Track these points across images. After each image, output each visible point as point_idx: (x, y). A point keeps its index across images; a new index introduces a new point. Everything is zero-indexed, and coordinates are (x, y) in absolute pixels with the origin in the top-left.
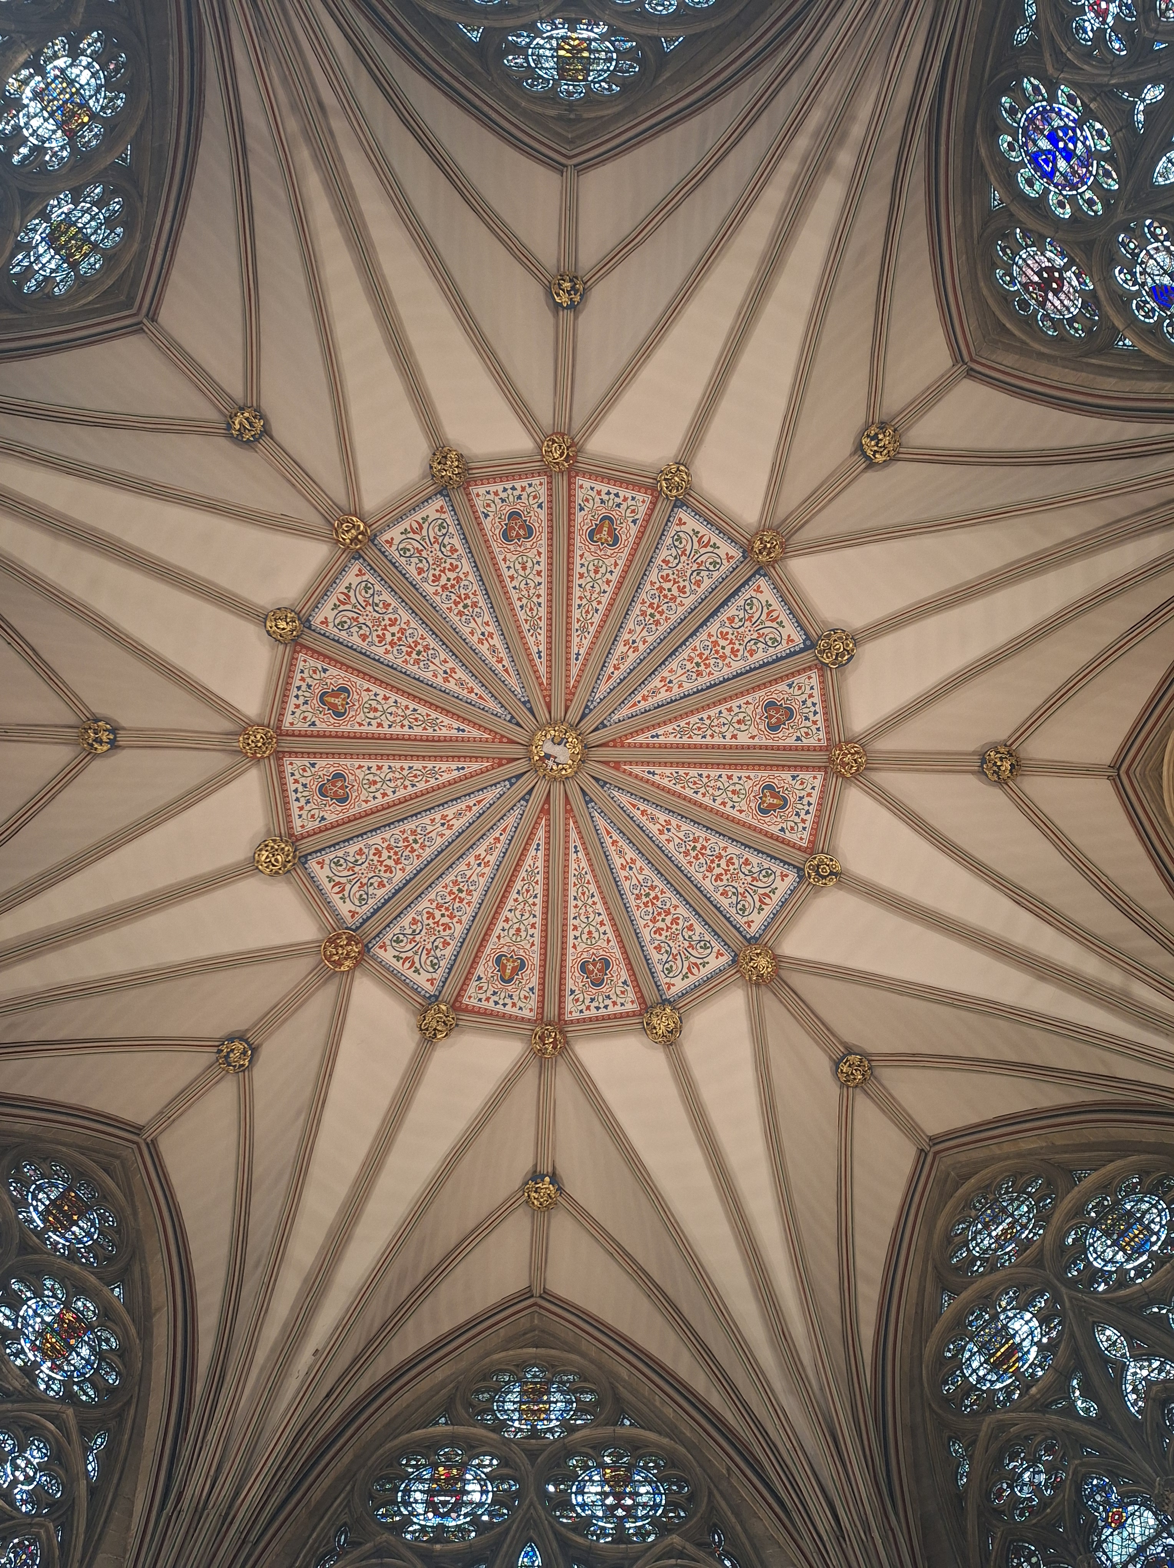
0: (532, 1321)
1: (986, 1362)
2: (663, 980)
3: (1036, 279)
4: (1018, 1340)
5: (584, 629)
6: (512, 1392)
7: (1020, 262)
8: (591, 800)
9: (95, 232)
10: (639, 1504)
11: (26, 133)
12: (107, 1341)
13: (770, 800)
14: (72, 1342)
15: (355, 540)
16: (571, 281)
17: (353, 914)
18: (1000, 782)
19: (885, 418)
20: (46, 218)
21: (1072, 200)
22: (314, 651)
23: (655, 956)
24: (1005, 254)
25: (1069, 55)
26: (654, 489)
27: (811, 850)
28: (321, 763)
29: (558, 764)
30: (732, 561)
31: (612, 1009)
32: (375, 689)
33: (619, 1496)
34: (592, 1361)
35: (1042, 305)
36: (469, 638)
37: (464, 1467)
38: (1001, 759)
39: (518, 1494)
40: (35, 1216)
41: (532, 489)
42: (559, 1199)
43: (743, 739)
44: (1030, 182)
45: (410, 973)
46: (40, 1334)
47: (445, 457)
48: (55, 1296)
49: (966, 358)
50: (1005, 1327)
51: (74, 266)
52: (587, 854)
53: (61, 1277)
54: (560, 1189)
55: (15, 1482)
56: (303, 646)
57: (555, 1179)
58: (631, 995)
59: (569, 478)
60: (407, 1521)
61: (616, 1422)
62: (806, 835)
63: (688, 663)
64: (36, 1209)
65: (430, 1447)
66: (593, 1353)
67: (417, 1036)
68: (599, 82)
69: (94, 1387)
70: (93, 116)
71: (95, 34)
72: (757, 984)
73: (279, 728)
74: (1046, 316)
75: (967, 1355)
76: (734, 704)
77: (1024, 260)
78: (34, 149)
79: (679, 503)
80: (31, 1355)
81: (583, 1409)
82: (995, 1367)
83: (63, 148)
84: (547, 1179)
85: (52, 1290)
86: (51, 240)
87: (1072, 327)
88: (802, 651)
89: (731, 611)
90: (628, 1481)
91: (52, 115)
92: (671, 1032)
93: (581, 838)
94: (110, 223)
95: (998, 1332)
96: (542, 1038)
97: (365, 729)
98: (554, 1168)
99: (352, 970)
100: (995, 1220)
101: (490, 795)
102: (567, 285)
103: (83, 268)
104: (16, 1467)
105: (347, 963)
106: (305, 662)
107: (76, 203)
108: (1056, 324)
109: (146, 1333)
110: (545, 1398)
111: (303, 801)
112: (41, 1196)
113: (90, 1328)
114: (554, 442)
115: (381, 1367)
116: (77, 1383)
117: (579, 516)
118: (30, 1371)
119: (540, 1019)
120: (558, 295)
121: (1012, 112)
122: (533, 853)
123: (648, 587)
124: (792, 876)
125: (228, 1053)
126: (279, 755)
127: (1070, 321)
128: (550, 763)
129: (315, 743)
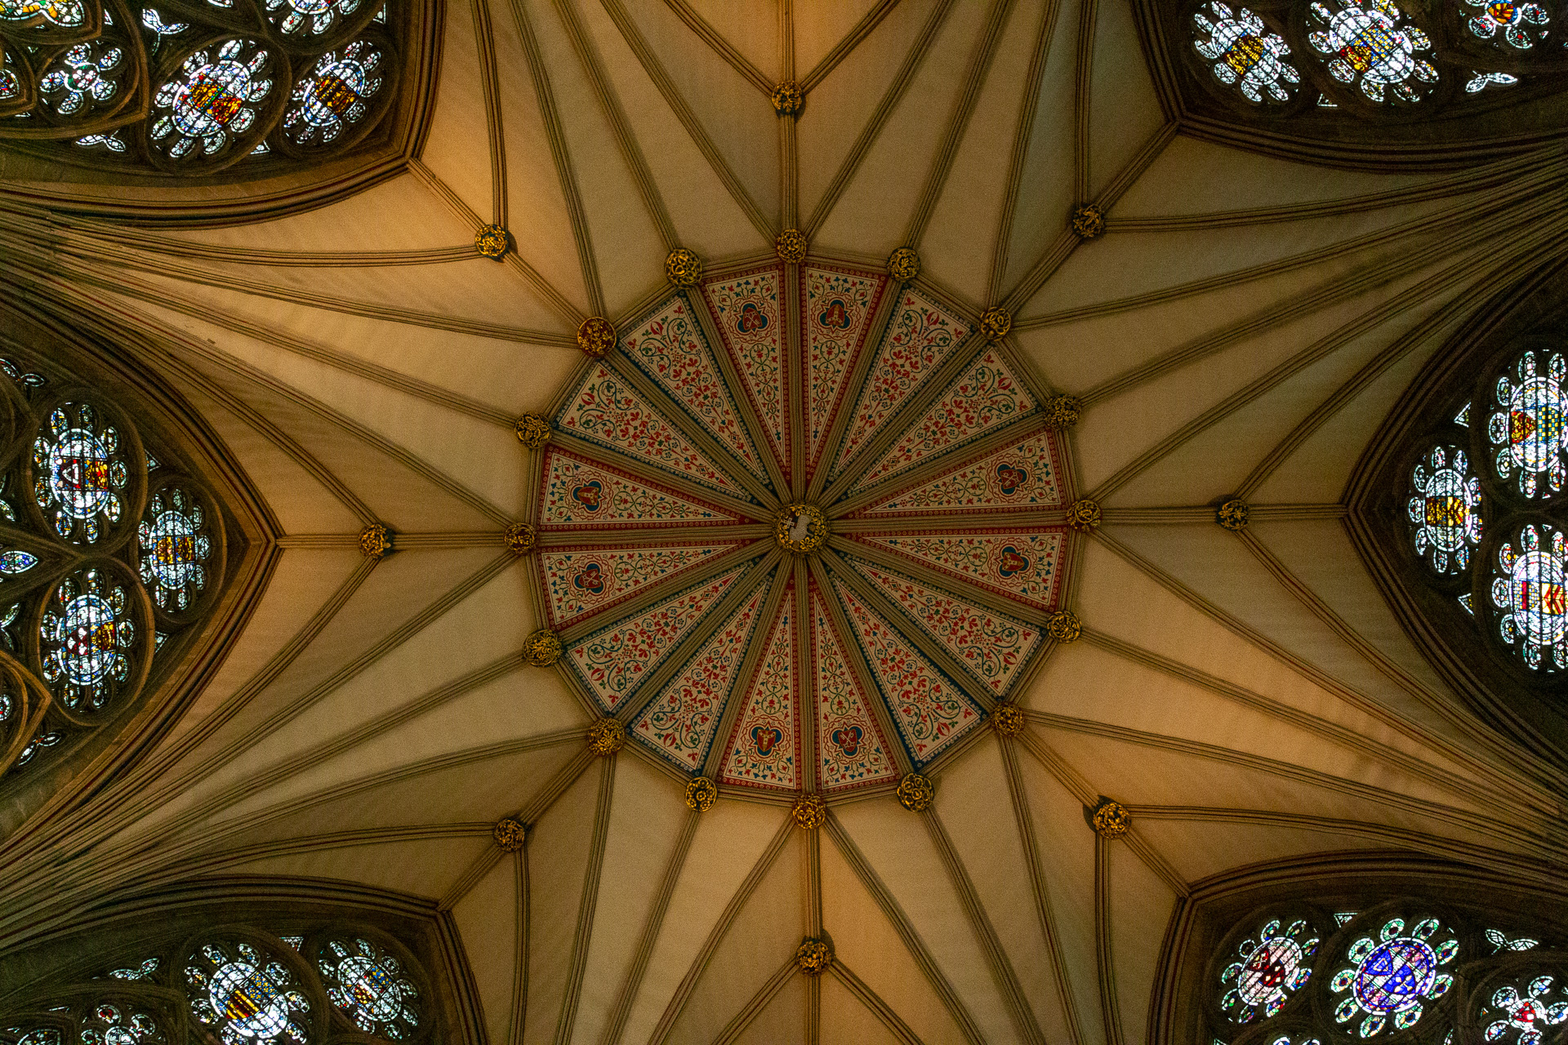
0: (255, 540)
1: (236, 986)
2: (585, 646)
3: (1273, 959)
4: (259, 1016)
5: (920, 547)
6: (183, 527)
7: (1288, 944)
8: (755, 564)
9: (1255, 77)
10: (80, 660)
11: (1341, 14)
12: (213, 143)
13: (766, 738)
14: (210, 111)
15: (988, 327)
16: (1243, 518)
17: (632, 344)
18: (796, 960)
19: (1135, 823)
20: (1264, 34)
21: (1348, 993)
22: (881, 293)
23: (608, 636)
24: (1295, 928)
25: (1480, 985)
26: (1055, 607)
27: (719, 781)
28: (775, 305)
29: (788, 530)
30: (992, 687)
31: (554, 597)
32: (850, 351)
33: (87, 641)
34: (219, 600)
35: (1249, 967)
36: (905, 438)
37: (109, 488)
38: (819, 958)
39: (85, 543)
40: (329, 68)
41: (1048, 491)
42: (370, 559)
43: (824, 708)
44: (1362, 950)
45: (578, 401)
46: (215, 82)
47: (1072, 409)
48: (253, 92)
49: (1195, 896)
50: (271, 1002)
51: (1223, 59)
52: (703, 563)
53: (272, 98)
54: (379, 559)
55: (70, 70)
56: (885, 282)
57: (390, 552)
58: (569, 615)
59: (1062, 527)
60: (53, 440)
61: (160, 627)
62: (734, 775)
63: (893, 650)
64: (336, 68)
65: (125, 453)
66: (226, 602)
67: (519, 413)
68: (1426, 536)
69: (169, 135)
70: (1360, 74)
71: (1435, 74)
72: (587, 738)
73: (806, 265)
74: (1239, 972)
75: (242, 966)
76: (857, 697)
77: (1290, 947)
78: (1327, 22)
79: (1044, 632)
80: (195, 75)
81: (171, 596)
82: (232, 997)
83: (1330, 47)
84: (389, 545)
85: (259, 89)
86: (1246, 38)
87: (1231, 996)
88: (912, 759)
89: (946, 689)
90: (103, 648)
91: (1359, 37)
92: (535, 657)
93: (719, 557)
94: (1264, 90)
95: (266, 995)
96: (522, 533)
97: (811, 344)
98: (399, 551)
99: (579, 346)
100: (375, 981)
101: (754, 465)
102: (1239, 515)
103: (1221, 67)
104: (86, 71)
105: (585, 341)
106: (870, 285)
107: (1281, 59)
108: (1232, 982)
109: (223, 178)
110: (179, 559)
111: (738, 290)
112: (349, 71)
113: (225, 127)
114: (1093, 511)
115: (202, 403)
116: (170, 120)
117: (1026, 538)
118: (180, 76)
119: (540, 529)
120: (1229, 506)
121: (1426, 930)
122: (701, 511)
123: (964, 607)
124: (693, 765)
125: (494, 235)
126: (780, 266)
127: (1235, 995)
128: (789, 523)
129: (794, 297)
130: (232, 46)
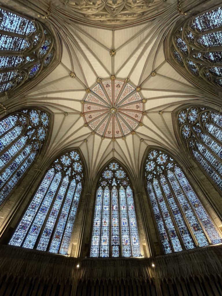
0: (174, 114)
1: (194, 69)
2: (139, 100)
5: (100, 108)
6: (180, 119)
8: (118, 107)
12: (163, 155)
13: (118, 86)
14: (162, 158)
17: (130, 131)
18: (115, 53)
20: (74, 158)
23: (137, 100)
26: (84, 104)
30: (90, 94)
31: (142, 106)
32: (108, 129)
36: (102, 120)
39: (189, 125)
40: (152, 158)
41: (86, 116)
42: (162, 111)
43: (111, 89)
45: (136, 126)
46: (161, 161)
47: (85, 125)
49: (59, 62)
50: (190, 65)
52: (125, 107)
56: (104, 136)
58: (141, 104)
59: (84, 113)
60: (187, 137)
61: (187, 111)
62: (123, 82)
63: (102, 96)
65: (182, 130)
68: (45, 115)
69: (166, 157)
70: (66, 157)
71: (61, 160)
73: (112, 138)
76: (107, 91)
79: (85, 101)
81: (184, 113)
83: (69, 159)
85: (158, 158)
88: (100, 84)
89: (96, 92)
90: (192, 114)
91: (67, 161)
92: (145, 100)
93: (123, 107)
94: (72, 153)
97: (112, 130)
99: (135, 132)
101: (118, 117)
103: (76, 154)
106: (106, 136)
107: (72, 156)
110: (182, 116)
111: (119, 135)
116: (166, 159)
117: (88, 111)
119: (142, 114)
122: (124, 113)
123: (94, 102)
124: (128, 84)
126: (115, 138)
128: (114, 112)
129: (113, 134)
130: (159, 163)
